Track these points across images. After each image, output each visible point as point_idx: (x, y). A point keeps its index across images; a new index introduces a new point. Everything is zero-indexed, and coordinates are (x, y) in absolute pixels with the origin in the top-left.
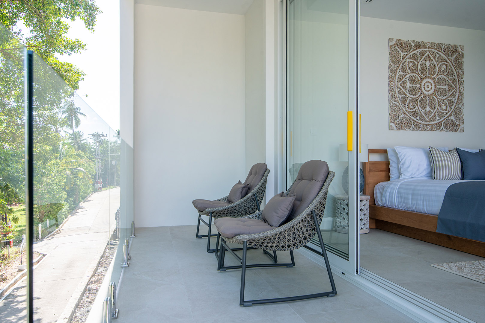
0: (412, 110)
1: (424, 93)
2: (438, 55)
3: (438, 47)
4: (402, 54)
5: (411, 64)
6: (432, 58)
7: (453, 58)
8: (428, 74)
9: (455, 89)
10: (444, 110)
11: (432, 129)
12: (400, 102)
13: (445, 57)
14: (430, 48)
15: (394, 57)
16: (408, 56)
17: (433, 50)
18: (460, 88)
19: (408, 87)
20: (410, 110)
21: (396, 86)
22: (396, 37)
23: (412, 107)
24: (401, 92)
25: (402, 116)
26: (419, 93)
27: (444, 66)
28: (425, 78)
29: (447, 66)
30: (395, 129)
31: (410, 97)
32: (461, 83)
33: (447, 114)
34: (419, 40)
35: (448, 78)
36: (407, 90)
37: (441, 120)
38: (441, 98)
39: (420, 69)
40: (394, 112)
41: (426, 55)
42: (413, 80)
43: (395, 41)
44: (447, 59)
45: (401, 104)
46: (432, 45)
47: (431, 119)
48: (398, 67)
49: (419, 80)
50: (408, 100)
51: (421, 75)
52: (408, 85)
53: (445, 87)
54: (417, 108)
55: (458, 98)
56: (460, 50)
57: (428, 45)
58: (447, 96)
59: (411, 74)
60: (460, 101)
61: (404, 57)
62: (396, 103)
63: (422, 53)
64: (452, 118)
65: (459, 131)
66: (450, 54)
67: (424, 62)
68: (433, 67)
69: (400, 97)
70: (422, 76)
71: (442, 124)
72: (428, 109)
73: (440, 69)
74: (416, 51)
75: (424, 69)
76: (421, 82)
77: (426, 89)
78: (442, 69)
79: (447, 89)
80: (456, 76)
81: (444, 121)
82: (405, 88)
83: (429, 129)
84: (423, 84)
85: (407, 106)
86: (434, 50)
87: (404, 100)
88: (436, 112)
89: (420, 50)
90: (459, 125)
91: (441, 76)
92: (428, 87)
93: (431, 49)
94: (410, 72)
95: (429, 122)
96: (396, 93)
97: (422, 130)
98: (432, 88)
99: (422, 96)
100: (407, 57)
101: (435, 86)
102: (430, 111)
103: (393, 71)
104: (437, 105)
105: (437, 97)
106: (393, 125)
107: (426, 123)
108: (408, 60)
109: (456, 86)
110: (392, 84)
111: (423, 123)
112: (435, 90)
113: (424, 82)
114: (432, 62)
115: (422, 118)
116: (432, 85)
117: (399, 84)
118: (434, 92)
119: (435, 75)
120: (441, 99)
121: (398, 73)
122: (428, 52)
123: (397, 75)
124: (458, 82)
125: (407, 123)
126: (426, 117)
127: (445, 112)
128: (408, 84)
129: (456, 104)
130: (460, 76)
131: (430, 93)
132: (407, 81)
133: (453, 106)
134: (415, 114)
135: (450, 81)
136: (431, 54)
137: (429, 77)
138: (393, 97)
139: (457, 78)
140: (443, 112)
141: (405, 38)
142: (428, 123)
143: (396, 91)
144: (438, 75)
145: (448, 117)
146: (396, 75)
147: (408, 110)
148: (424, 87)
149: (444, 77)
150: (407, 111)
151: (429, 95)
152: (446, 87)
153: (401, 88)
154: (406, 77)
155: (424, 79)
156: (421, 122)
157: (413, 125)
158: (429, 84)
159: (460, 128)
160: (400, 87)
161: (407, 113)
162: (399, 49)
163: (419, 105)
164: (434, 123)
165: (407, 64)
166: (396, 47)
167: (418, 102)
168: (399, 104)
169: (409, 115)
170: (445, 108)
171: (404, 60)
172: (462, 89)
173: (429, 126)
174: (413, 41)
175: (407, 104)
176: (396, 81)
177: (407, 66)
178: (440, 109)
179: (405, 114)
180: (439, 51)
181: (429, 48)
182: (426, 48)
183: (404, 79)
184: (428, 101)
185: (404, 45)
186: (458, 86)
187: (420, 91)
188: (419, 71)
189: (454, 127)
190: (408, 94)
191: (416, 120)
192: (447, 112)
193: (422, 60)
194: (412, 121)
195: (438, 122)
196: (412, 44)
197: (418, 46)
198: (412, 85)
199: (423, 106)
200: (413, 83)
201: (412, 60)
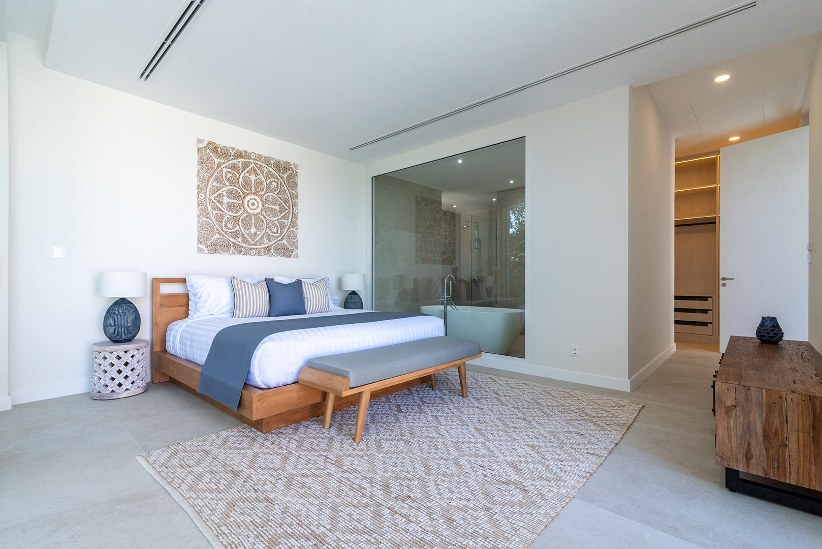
0: (231, 231)
1: (247, 212)
2: (266, 170)
3: (267, 160)
4: (217, 161)
5: (229, 175)
6: (258, 171)
7: (285, 176)
8: (253, 190)
9: (287, 211)
10: (274, 233)
11: (259, 253)
12: (213, 219)
13: (275, 173)
14: (256, 160)
15: (204, 162)
16: (226, 164)
17: (259, 163)
18: (294, 210)
19: (225, 202)
20: (228, 230)
21: (208, 199)
22: (208, 138)
23: (231, 227)
24: (215, 208)
25: (217, 236)
26: (242, 211)
27: (275, 184)
28: (249, 194)
29: (278, 184)
30: (207, 252)
31: (228, 214)
32: (295, 205)
33: (278, 237)
34: (242, 149)
35: (280, 197)
36: (224, 206)
37: (271, 244)
38: (270, 219)
39: (243, 183)
40: (206, 230)
41: (250, 167)
42: (232, 194)
43: (206, 142)
44: (278, 175)
45: (215, 222)
46: (259, 157)
47: (257, 242)
48: (212, 176)
49: (240, 196)
50: (226, 218)
51: (243, 190)
53: (275, 207)
54: (238, 228)
55: (292, 220)
56: (294, 168)
57: (253, 156)
58: (278, 218)
59: (230, 187)
60: (294, 224)
61: (219, 165)
62: (207, 220)
63: (245, 165)
64: (284, 241)
65: (292, 256)
66: (281, 171)
67: (247, 175)
68: (259, 183)
69: (214, 213)
70: (245, 191)
71: (272, 249)
72: (253, 230)
73: (269, 186)
74: (237, 161)
75: (247, 182)
76: (243, 198)
77: (251, 206)
78: (272, 186)
79: (278, 210)
80: (289, 196)
81: (274, 245)
82: (222, 204)
83: (254, 253)
84: (246, 201)
85: (224, 225)
86: (261, 164)
87: (220, 218)
88: (264, 235)
89: (243, 160)
90: (292, 251)
91: (271, 194)
92: (253, 204)
93: (257, 162)
94: (227, 184)
95: (255, 245)
96: (207, 208)
97: (244, 254)
98: (258, 206)
99: (246, 215)
100: (224, 166)
101: (263, 205)
102: (255, 234)
103: (203, 180)
104: (265, 227)
105: (265, 217)
106: (203, 247)
107: (250, 247)
108: (225, 170)
109: (289, 207)
110: (201, 196)
111: (247, 246)
112: (262, 209)
113: (248, 198)
114: (259, 177)
115: (245, 240)
116: (258, 203)
117: (212, 197)
118: (261, 211)
119: (263, 192)
120: (271, 221)
121: (210, 183)
122: (253, 165)
123: (209, 186)
124: (291, 203)
125: (225, 246)
126: (250, 240)
127: (275, 235)
128: (225, 198)
129: (289, 227)
130: (294, 197)
131: (256, 212)
132: (224, 193)
133: (286, 229)
134: (236, 234)
135: (281, 201)
136: (257, 167)
137: (254, 194)
138: (203, 212)
139: (290, 199)
140: (273, 235)
141: (221, 142)
142: (254, 247)
143: (208, 206)
144: (266, 193)
145: (279, 240)
146: (207, 185)
147: (225, 230)
148: (248, 205)
149: (274, 195)
150: (223, 231)
151: (254, 215)
152: (277, 207)
153: (216, 202)
154: (222, 190)
155: (247, 195)
156: (243, 245)
157: (232, 248)
158: (254, 201)
159: (294, 253)
160: (214, 201)
161: (224, 233)
162: (211, 154)
163: (240, 225)
164: (261, 246)
165: (224, 174)
166: (208, 151)
167: (240, 221)
168: (213, 222)
169: (226, 236)
170: (275, 230)
171: (220, 169)
172: (296, 211)
173: (254, 251)
174: (233, 149)
175: (224, 223)
176: (208, 192)
177: (224, 176)
178: (269, 232)
179: (220, 234)
180: (268, 166)
181: (254, 160)
182: (250, 159)
183: (220, 192)
184: (253, 221)
185: (219, 150)
186: (291, 207)
187: (242, 208)
188: (240, 185)
189: (286, 252)
190: (225, 211)
191: (236, 242)
192: (278, 235)
193: (245, 172)
194: (231, 243)
195: (267, 245)
196: (231, 151)
197: (239, 155)
198: (231, 201)
199: (247, 226)
200: (233, 198)
201: (230, 171)
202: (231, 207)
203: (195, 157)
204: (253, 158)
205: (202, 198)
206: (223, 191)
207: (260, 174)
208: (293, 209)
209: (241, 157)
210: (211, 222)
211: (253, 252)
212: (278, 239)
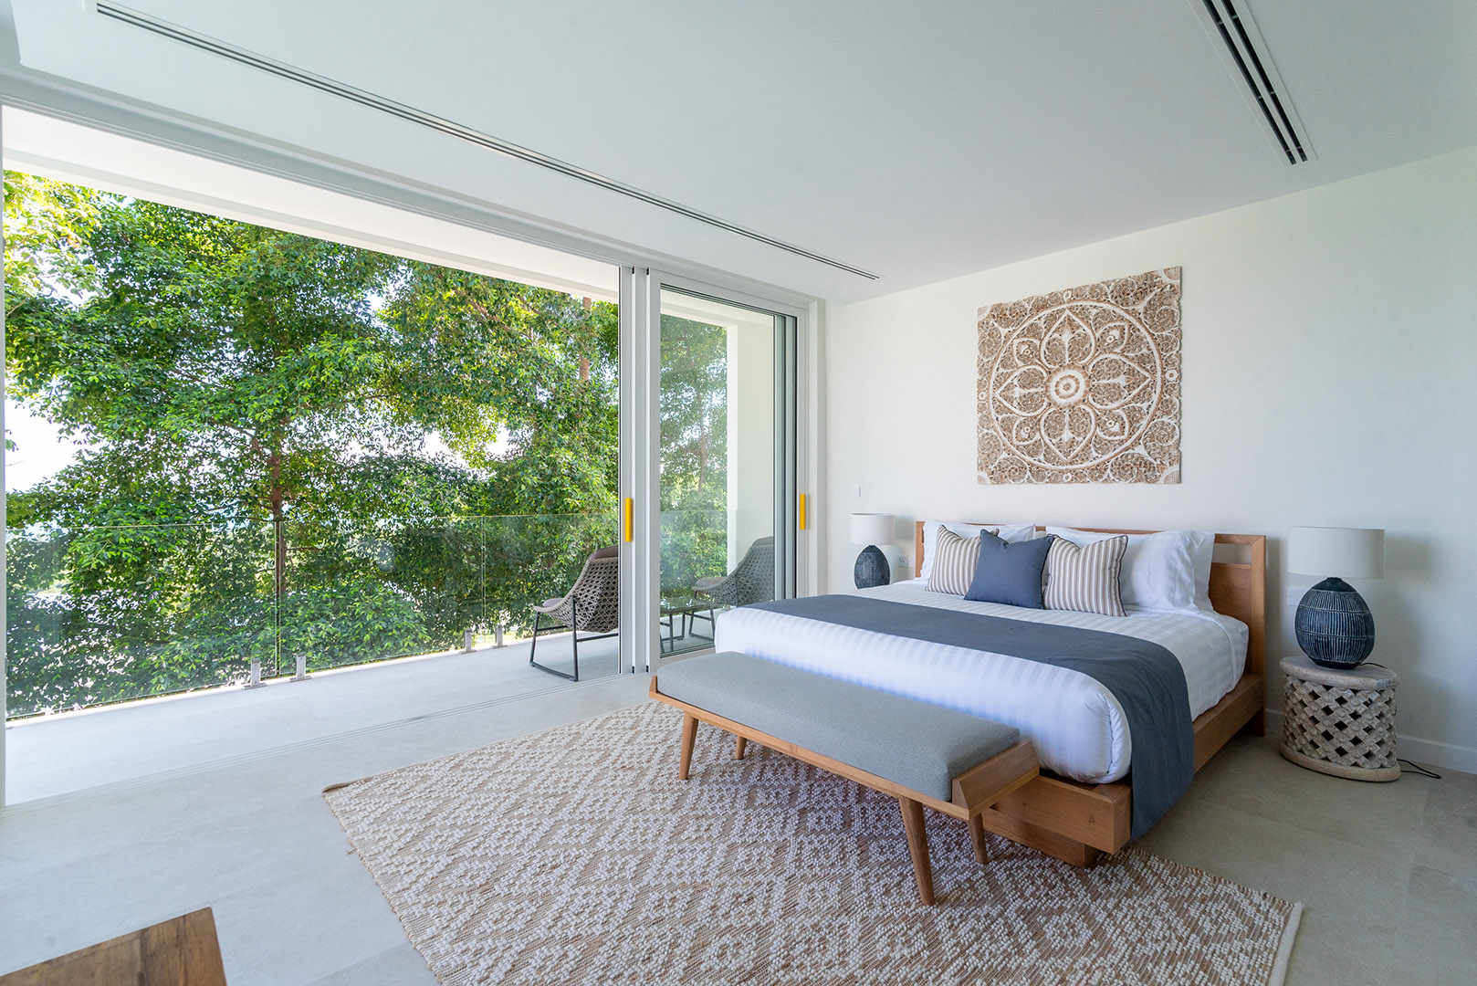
0: (1026, 443)
1: (1055, 404)
2: (1095, 312)
3: (1096, 292)
4: (1004, 331)
5: (1024, 347)
6: (1078, 321)
7: (1141, 308)
8: (1067, 360)
9: (1148, 381)
10: (1115, 434)
11: (1078, 477)
12: (999, 429)
13: (1117, 310)
14: (1073, 301)
15: (988, 343)
16: (1018, 332)
17: (1080, 303)
18: (1167, 376)
19: (1017, 395)
20: (1022, 443)
21: (991, 398)
22: (990, 304)
23: (1026, 436)
24: (1001, 410)
25: (1004, 455)
26: (1045, 405)
27: (1116, 333)
28: (1058, 370)
29: (1123, 331)
30: (989, 481)
31: (1020, 415)
32: (1170, 363)
33: (1122, 442)
34: (1044, 292)
35: (1126, 357)
36: (1015, 404)
37: (1106, 457)
38: (1103, 407)
39: (1047, 353)
40: (988, 447)
41: (1062, 319)
42: (1028, 380)
43: (989, 309)
44: (1122, 313)
45: (1001, 433)
46: (1078, 294)
47: (1074, 457)
48: (996, 359)
49: (1043, 378)
50: (1018, 423)
51: (1048, 365)
52: (1018, 392)
53: (1117, 381)
54: (1037, 436)
55: (1161, 399)
56: (1166, 280)
57: (1068, 295)
58: (1122, 401)
59: (1025, 369)
60: (1167, 406)
61: (1008, 337)
62: (990, 432)
63: (1053, 319)
64: (1140, 450)
65: (1162, 479)
66: (1132, 299)
67: (1056, 335)
68: (1078, 344)
69: (1000, 418)
70: (1051, 366)
71: (1109, 467)
72: (1067, 435)
73: (1101, 341)
74: (1036, 318)
75: (1055, 350)
76: (1048, 381)
77: (1063, 392)
78: (1108, 339)
79: (1124, 384)
80: (1153, 346)
81: (1113, 460)
82: (1010, 400)
83: (1069, 480)
84: (1052, 385)
85: (1014, 436)
86: (1084, 303)
87: (1006, 427)
88: (1090, 442)
89: (1047, 312)
90: (1163, 468)
91: (1106, 356)
92: (1067, 387)
93: (1074, 304)
94: (1020, 363)
95: (1071, 464)
96: (990, 413)
97: (1050, 482)
98: (1078, 388)
99: (1051, 410)
100: (1015, 335)
101: (1088, 383)
102: (1072, 443)
103: (984, 370)
104: (1093, 426)
105: (1091, 406)
106: (984, 474)
107: (1061, 467)
108: (1016, 342)
109: (1153, 372)
110: (982, 396)
111: (1054, 467)
112: (1086, 392)
113: (1056, 378)
114: (1081, 330)
115: (1050, 457)
116: (1078, 383)
117: (998, 393)
118: (1085, 396)
119: (1087, 359)
120: (1106, 410)
121: (994, 372)
122: (1067, 312)
123: (994, 376)
124: (1158, 362)
125: (1016, 470)
126: (1061, 455)
128: (1017, 389)
129: (1154, 415)
130: (1168, 345)
131: (1072, 400)
132: (1016, 383)
133: (1145, 423)
134: (1034, 449)
135: (1132, 365)
136: (1074, 313)
137: (1069, 366)
138: (985, 420)
139: (1155, 352)
140: (1112, 438)
141: (1008, 298)
142: (1069, 467)
143: (992, 408)
144: (1094, 357)
145: (1127, 449)
146: (990, 377)
147: (1017, 443)
148: (1057, 391)
149: (1114, 356)
150: (1014, 445)
151: (1070, 406)
152: (1121, 380)
153: (1002, 400)
154: (1012, 377)
155: (1055, 372)
156: (1048, 465)
157: (1028, 473)
158: (1070, 380)
159: (1168, 473)
160: (1000, 398)
161: (1014, 449)
162: (996, 325)
163: (1043, 431)
164: (1083, 465)
165: (1015, 349)
166: (992, 321)
167: (1042, 423)
168: (998, 433)
169: (1018, 453)
170: (1116, 428)
171: (1009, 343)
172: (1172, 375)
173: (1069, 474)
174: (1029, 300)
175: (1014, 432)
176: (991, 388)
177: (1015, 352)
178: (1101, 434)
179: (1009, 451)
180: (1099, 300)
181: (1070, 301)
182: (1061, 304)
183: (1009, 381)
184: (1067, 419)
185: (1008, 313)
186: (1159, 370)
187: (1046, 399)
188: (1043, 358)
189: (1145, 471)
190: (1017, 411)
191: (1035, 462)
192: (1123, 437)
193: (1050, 333)
194: (1026, 464)
195: (1095, 462)
196: (1026, 305)
197: (1041, 305)
198: (1026, 391)
199: (1053, 431)
200: (1031, 385)
201: (1025, 339)
202: (1026, 403)
203: (975, 337)
204: (1066, 299)
205: (983, 398)
206: (1013, 379)
207: (1081, 323)
208: (1163, 373)
209: (1044, 307)
210: (995, 433)
211: (1067, 478)
212: (1124, 446)
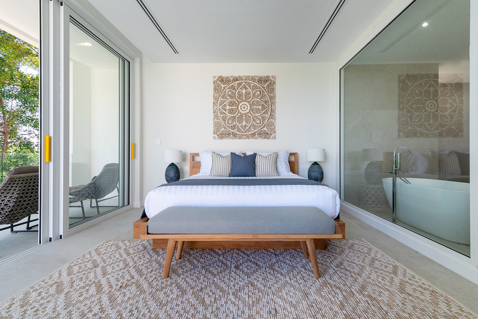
0: (231, 125)
1: (240, 113)
2: (252, 85)
3: (253, 79)
4: (223, 86)
5: (230, 93)
7: (265, 86)
8: (244, 99)
9: (267, 108)
10: (258, 124)
11: (248, 137)
12: (221, 120)
13: (259, 85)
14: (246, 80)
15: (217, 89)
16: (228, 87)
17: (248, 81)
18: (272, 107)
19: (228, 109)
20: (229, 125)
21: (218, 109)
22: (218, 75)
23: (231, 123)
24: (222, 113)
25: (223, 129)
26: (237, 113)
27: (258, 92)
28: (241, 102)
29: (260, 92)
30: (218, 138)
31: (229, 115)
32: (273, 103)
33: (260, 126)
34: (237, 75)
35: (261, 100)
36: (227, 111)
37: (256, 131)
38: (255, 115)
39: (238, 95)
40: (217, 126)
41: (242, 85)
42: (231, 104)
43: (217, 77)
44: (260, 87)
45: (222, 121)
46: (247, 78)
47: (246, 130)
48: (220, 95)
49: (236, 104)
50: (228, 118)
51: (238, 100)
52: (228, 107)
53: (259, 107)
54: (235, 123)
55: (270, 114)
56: (272, 79)
57: (244, 78)
58: (260, 114)
59: (230, 100)
60: (272, 116)
61: (224, 88)
62: (218, 120)
63: (239, 84)
64: (265, 129)
65: (271, 138)
66: (263, 83)
67: (241, 90)
68: (247, 94)
69: (222, 116)
70: (239, 100)
71: (257, 134)
73: (254, 94)
74: (234, 83)
75: (240, 95)
76: (238, 105)
77: (243, 109)
78: (256, 94)
79: (261, 108)
80: (269, 98)
81: (258, 132)
82: (225, 110)
83: (245, 138)
84: (239, 106)
85: (227, 123)
86: (249, 81)
87: (224, 119)
88: (251, 126)
89: (238, 82)
90: (271, 134)
91: (256, 99)
92: (244, 108)
93: (246, 81)
94: (229, 98)
95: (245, 132)
96: (218, 114)
97: (239, 139)
98: (247, 108)
99: (239, 115)
100: (227, 88)
101: (250, 107)
102: (245, 126)
103: (216, 99)
104: (252, 121)
105: (251, 114)
106: (216, 136)
107: (242, 134)
108: (227, 90)
109: (269, 106)
110: (215, 107)
111: (240, 134)
112: (250, 110)
113: (241, 104)
114: (248, 90)
115: (239, 130)
116: (247, 107)
117: (221, 107)
118: (249, 111)
119: (251, 99)
120: (256, 116)
121: (219, 99)
122: (244, 83)
123: (219, 101)
124: (270, 103)
125: (227, 134)
126: (242, 130)
127: (259, 125)
129: (269, 119)
130: (272, 98)
131: (246, 112)
132: (227, 104)
133: (266, 121)
134: (233, 127)
135: (263, 103)
136: (246, 84)
137: (245, 101)
138: (216, 116)
139: (269, 100)
140: (257, 125)
141: (225, 75)
142: (245, 134)
143: (218, 112)
144: (252, 99)
145: (261, 129)
146: (218, 101)
147: (228, 125)
148: (241, 108)
149: (258, 100)
150: (226, 126)
151: (245, 114)
152: (260, 107)
153: (222, 110)
154: (226, 102)
155: (240, 102)
156: (238, 133)
157: (232, 135)
158: (245, 106)
159: (272, 136)
160: (222, 109)
161: (227, 127)
162: (220, 83)
163: (236, 121)
164: (249, 133)
165: (227, 92)
166: (219, 82)
167: (236, 119)
168: (221, 121)
170: (259, 122)
171: (225, 90)
172: (273, 107)
173: (245, 136)
174: (231, 77)
175: (227, 121)
176: (218, 105)
177: (227, 94)
178: (254, 123)
179: (225, 128)
180: (253, 81)
181: (245, 80)
182: (242, 80)
183: (225, 103)
184: (244, 118)
185: (224, 80)
186: (270, 105)
187: (237, 111)
188: (236, 97)
189: (265, 135)
190: (228, 114)
191: (234, 132)
192: (260, 125)
193: (239, 89)
194: (231, 132)
195: (253, 132)
196: (231, 78)
197: (236, 79)
198: (231, 108)
199: (240, 122)
200: (232, 106)
201: (231, 90)
202: (231, 111)
203: (212, 86)
204: (244, 79)
205: (215, 108)
206: (226, 103)
207: (248, 88)
208: (271, 106)
209: (237, 80)
210: (220, 121)
211: (244, 137)
212: (261, 128)
